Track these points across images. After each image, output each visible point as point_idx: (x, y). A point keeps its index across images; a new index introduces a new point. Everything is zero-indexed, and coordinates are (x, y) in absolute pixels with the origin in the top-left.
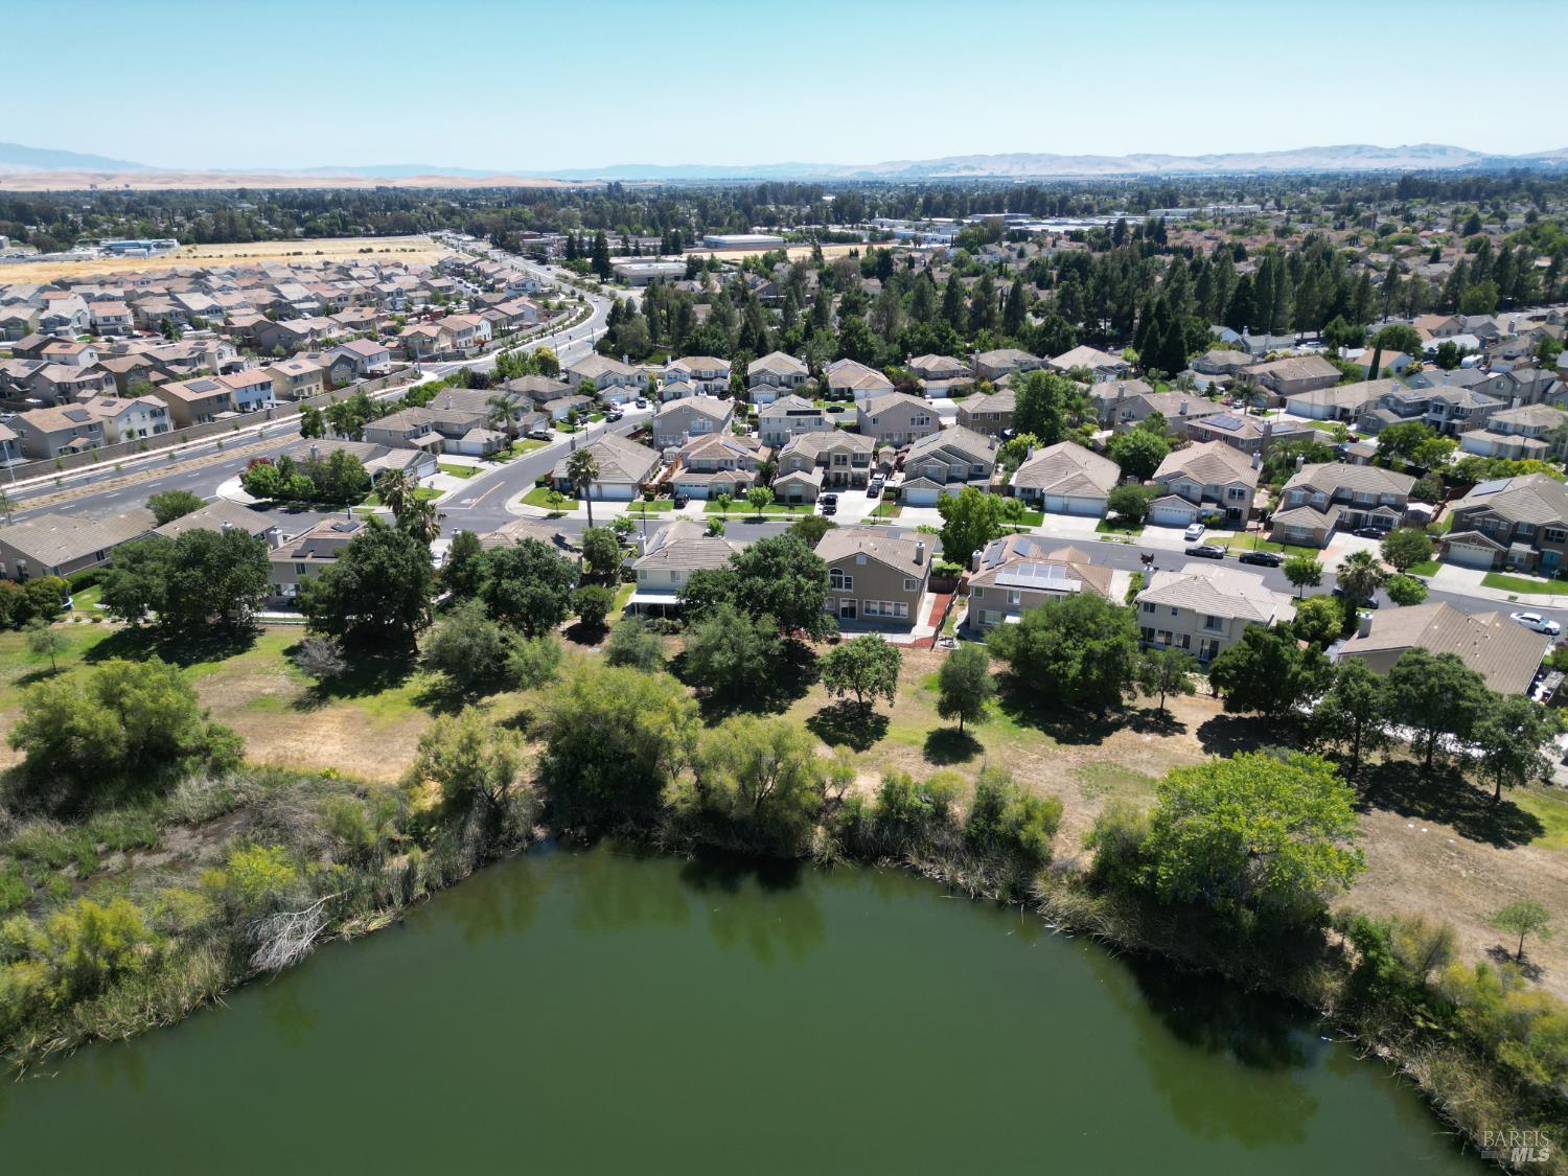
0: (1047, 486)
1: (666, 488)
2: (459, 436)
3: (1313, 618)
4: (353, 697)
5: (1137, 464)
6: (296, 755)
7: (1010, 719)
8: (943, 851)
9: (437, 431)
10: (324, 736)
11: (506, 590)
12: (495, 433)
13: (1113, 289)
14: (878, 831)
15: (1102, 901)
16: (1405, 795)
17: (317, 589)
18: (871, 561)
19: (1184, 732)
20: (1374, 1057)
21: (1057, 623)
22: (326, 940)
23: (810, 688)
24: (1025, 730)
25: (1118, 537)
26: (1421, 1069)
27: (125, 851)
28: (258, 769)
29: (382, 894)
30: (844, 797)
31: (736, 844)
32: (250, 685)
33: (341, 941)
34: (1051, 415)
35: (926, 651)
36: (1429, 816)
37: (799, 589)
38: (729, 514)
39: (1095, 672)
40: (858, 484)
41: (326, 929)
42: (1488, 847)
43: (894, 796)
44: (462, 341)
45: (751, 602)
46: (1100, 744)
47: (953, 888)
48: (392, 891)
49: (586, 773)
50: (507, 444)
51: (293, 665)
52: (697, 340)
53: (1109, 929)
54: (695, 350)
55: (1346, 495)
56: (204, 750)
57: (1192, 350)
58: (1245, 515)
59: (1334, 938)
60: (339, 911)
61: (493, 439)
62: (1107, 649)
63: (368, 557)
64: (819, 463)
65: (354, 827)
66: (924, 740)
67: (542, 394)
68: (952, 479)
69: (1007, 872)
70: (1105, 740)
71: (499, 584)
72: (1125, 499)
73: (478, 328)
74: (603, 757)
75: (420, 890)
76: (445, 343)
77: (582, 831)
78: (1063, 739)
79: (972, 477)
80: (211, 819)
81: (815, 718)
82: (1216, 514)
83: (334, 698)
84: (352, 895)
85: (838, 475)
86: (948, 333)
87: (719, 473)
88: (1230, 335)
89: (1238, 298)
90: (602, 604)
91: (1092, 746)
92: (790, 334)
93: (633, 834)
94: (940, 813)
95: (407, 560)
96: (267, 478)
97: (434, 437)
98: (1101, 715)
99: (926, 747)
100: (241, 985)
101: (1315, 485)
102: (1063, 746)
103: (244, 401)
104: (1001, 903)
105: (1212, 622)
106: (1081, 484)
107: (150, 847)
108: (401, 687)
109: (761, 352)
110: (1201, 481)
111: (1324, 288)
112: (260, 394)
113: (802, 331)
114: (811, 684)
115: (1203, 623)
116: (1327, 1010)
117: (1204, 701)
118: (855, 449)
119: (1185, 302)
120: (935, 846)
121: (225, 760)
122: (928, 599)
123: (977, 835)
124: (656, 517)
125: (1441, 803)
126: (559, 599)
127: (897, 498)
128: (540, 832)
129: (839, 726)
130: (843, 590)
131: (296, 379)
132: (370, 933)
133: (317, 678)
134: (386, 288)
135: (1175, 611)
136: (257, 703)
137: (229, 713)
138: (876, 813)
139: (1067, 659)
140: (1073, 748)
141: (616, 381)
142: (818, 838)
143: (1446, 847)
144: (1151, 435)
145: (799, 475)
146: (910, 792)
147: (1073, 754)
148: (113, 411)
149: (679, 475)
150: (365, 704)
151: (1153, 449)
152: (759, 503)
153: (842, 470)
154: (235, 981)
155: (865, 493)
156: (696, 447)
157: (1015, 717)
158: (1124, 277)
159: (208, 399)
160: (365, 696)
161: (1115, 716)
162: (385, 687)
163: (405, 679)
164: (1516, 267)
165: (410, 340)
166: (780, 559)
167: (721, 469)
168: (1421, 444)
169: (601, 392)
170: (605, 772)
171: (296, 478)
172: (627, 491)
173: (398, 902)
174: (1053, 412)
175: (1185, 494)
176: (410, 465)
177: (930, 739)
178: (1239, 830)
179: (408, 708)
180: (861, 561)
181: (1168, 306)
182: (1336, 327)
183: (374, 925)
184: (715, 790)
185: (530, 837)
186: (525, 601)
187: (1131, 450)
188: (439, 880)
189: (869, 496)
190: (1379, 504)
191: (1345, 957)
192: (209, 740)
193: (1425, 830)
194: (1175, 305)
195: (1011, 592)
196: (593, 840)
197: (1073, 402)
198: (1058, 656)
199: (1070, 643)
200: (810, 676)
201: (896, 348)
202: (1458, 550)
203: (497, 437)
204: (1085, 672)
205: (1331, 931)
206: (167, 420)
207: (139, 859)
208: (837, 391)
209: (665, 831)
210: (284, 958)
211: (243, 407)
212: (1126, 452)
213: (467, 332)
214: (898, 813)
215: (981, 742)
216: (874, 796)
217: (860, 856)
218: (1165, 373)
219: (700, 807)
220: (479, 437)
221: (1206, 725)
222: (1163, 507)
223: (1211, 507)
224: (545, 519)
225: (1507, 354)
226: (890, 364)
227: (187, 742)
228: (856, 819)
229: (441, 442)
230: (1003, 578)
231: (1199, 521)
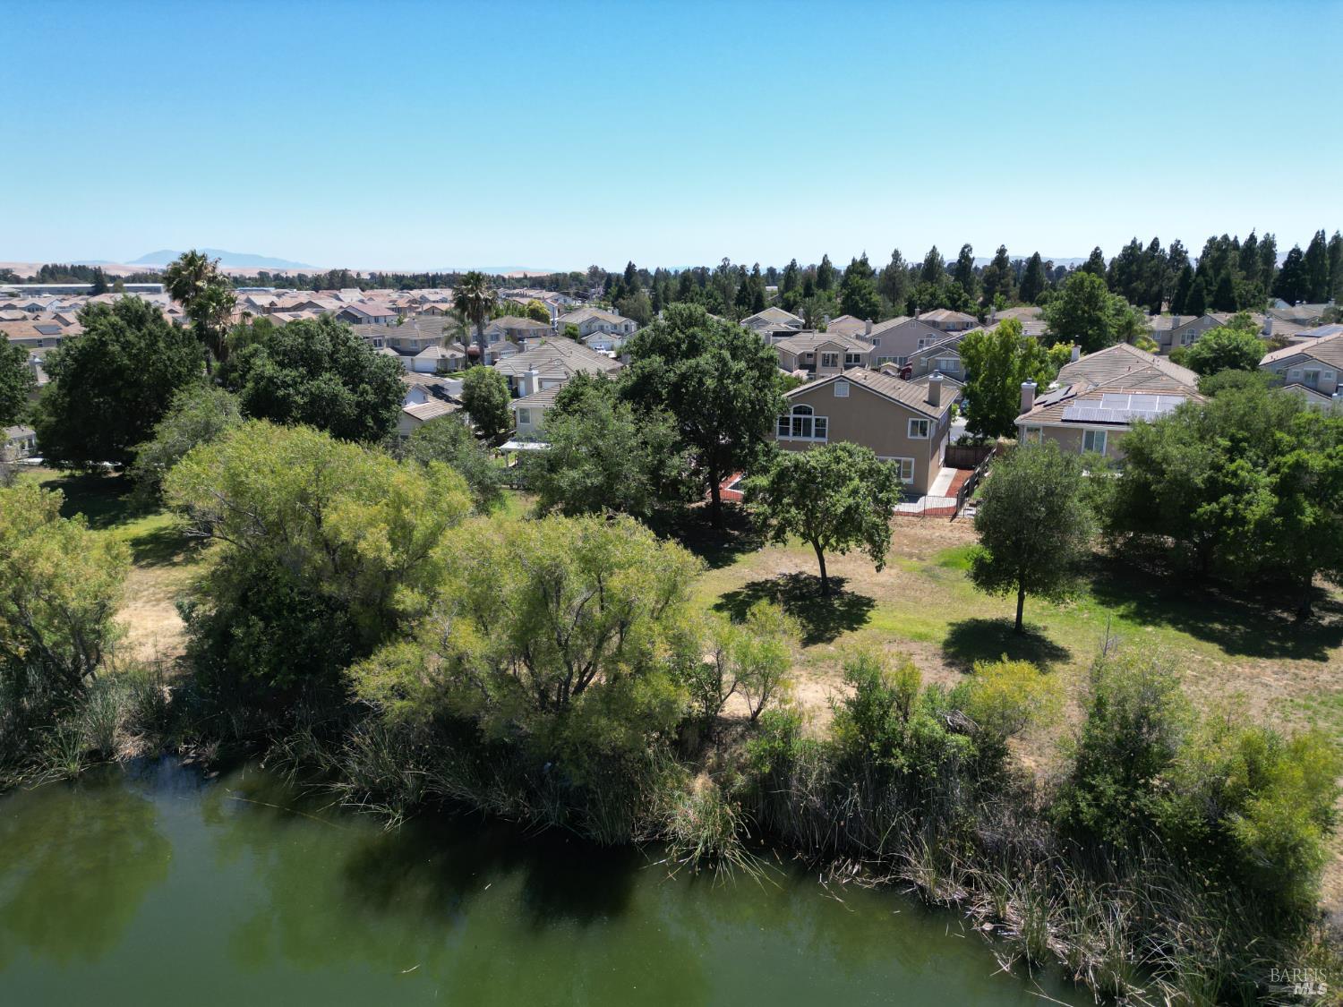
2: (413, 354)
7: (1113, 612)
12: (451, 352)
14: (834, 792)
18: (859, 389)
24: (1150, 629)
30: (764, 715)
34: (1097, 323)
35: (946, 521)
43: (876, 711)
46: (1324, 659)
47: (1035, 963)
66: (943, 634)
67: (520, 331)
77: (213, 750)
78: (1231, 648)
88: (1282, 306)
89: (1287, 272)
91: (1307, 662)
98: (1301, 615)
99: (947, 644)
109: (758, 308)
110: (1334, 365)
113: (802, 291)
118: (848, 347)
122: (944, 474)
128: (130, 747)
130: (813, 439)
138: (831, 749)
140: (1267, 663)
141: (601, 329)
142: (692, 802)
144: (1240, 333)
146: (917, 704)
147: (1271, 671)
151: (1245, 348)
157: (1122, 609)
174: (1099, 319)
177: (953, 633)
180: (842, 392)
181: (1211, 272)
185: (103, 755)
187: (1213, 350)
195: (1090, 434)
199: (1242, 464)
200: (743, 544)
203: (452, 355)
209: (360, 758)
214: (886, 751)
215: (1060, 644)
216: (827, 717)
220: (433, 355)
228: (783, 762)
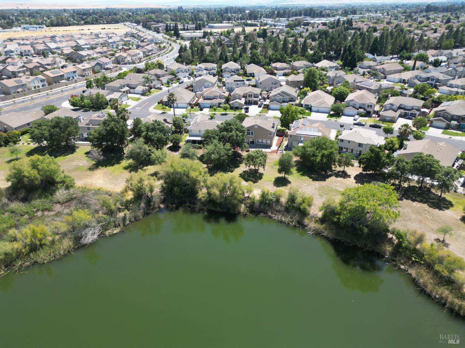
0: (313, 104)
1: (197, 104)
2: (134, 88)
3: (390, 144)
4: (106, 167)
5: (340, 97)
6: (90, 183)
7: (299, 174)
8: (278, 211)
9: (128, 86)
10: (98, 178)
11: (150, 135)
12: (145, 87)
13: (335, 41)
14: (260, 206)
15: (324, 225)
16: (414, 195)
17: (94, 135)
18: (259, 127)
19: (350, 177)
20: (400, 268)
21: (314, 145)
22: (102, 235)
23: (240, 165)
24: (303, 177)
25: (333, 119)
26: (413, 272)
27: (42, 211)
28: (79, 188)
29: (117, 223)
30: (250, 196)
31: (219, 209)
32: (76, 163)
33: (106, 236)
34: (314, 82)
35: (275, 154)
36: (421, 201)
37: (237, 136)
38: (216, 113)
39: (325, 160)
40: (255, 103)
41: (101, 233)
42: (437, 210)
43: (264, 196)
44: (134, 58)
45: (223, 139)
46: (325, 181)
47: (281, 222)
48: (120, 222)
49: (175, 189)
50: (149, 91)
51: (88, 157)
52: (206, 58)
53: (326, 233)
54: (206, 61)
55: (403, 106)
56: (63, 182)
57: (358, 61)
58: (372, 113)
59: (390, 236)
60: (105, 228)
61: (144, 89)
62: (328, 153)
63: (108, 125)
64: (244, 97)
65: (108, 204)
67: (159, 75)
68: (284, 102)
69: (297, 217)
70: (327, 180)
71: (148, 133)
72: (336, 108)
73: (139, 54)
74: (180, 185)
75: (128, 222)
76: (129, 59)
77: (174, 206)
78: (314, 179)
79: (290, 101)
80: (66, 202)
81: (242, 174)
82: (363, 112)
83: (100, 167)
84: (109, 223)
85: (249, 100)
86: (284, 55)
87: (213, 100)
88: (370, 56)
89: (374, 44)
90: (178, 140)
91: (323, 181)
92: (235, 56)
93: (189, 207)
94: (278, 201)
95: (120, 126)
96: (76, 101)
97: (126, 88)
98: (326, 172)
99: (274, 182)
100: (78, 248)
101: (393, 103)
102: (314, 181)
103: (68, 77)
104: (295, 226)
105: (360, 145)
106: (323, 103)
107: (49, 210)
108: (120, 164)
109: (226, 61)
110: (359, 102)
111: (400, 41)
112: (74, 75)
113: (239, 55)
114: (241, 164)
115: (357, 145)
116: (387, 256)
117: (356, 168)
118: (255, 92)
119: (357, 45)
120: (276, 210)
121: (69, 185)
122: (276, 138)
123: (288, 207)
124: (194, 113)
125: (424, 198)
126: (166, 138)
127: (267, 107)
128: (162, 206)
129: (249, 176)
130: (251, 136)
131: (84, 70)
132: (114, 234)
133: (95, 161)
134: (110, 41)
135: (349, 142)
136: (78, 168)
137: (70, 171)
138: (259, 201)
139: (316, 156)
140: (317, 182)
141: (181, 71)
142: (243, 208)
143: (425, 210)
144: (345, 88)
145: (238, 100)
146: (269, 195)
147: (317, 184)
148: (29, 80)
149: (201, 101)
150: (109, 169)
151: (345, 92)
152: (225, 109)
153: (251, 99)
154: (76, 247)
155: (257, 106)
156: (206, 92)
157: (301, 173)
158: (339, 37)
159: (58, 76)
160: (109, 166)
161: (330, 173)
162: (115, 164)
163: (121, 161)
164: (461, 34)
165: (118, 57)
166: (232, 126)
167: (214, 99)
168: (426, 91)
169: (177, 74)
170: (181, 189)
171: (85, 101)
172: (185, 105)
173: (122, 225)
174: (315, 80)
175: (354, 106)
176: (120, 97)
177: (275, 180)
178: (364, 206)
179: (122, 170)
180: (256, 127)
181: (352, 47)
182: (403, 54)
183: (115, 232)
184: (212, 194)
185: (159, 207)
186: (156, 139)
187: (338, 93)
188: (133, 219)
189: (259, 107)
190: (413, 109)
191: (393, 241)
192: (64, 179)
193: (419, 205)
194: (354, 46)
195: (301, 136)
196: (177, 208)
197: (321, 78)
198: (314, 155)
199: (317, 151)
200: (240, 162)
201: (268, 60)
202: (435, 123)
203: (146, 88)
204: (322, 160)
205: (389, 234)
206: (46, 83)
207: (46, 213)
208: (249, 74)
209: (198, 206)
210: (90, 241)
211: (68, 79)
212: (337, 93)
213: (136, 55)
214: (266, 201)
215: (290, 181)
216: (259, 196)
217: (254, 213)
218: (350, 68)
219: (208, 199)
220: (140, 89)
221: (357, 175)
222: (347, 111)
223: (362, 110)
224: (161, 114)
225: (455, 62)
226: (266, 65)
227: (58, 180)
228: (253, 203)
229: (129, 90)
230: (298, 132)
231: (358, 115)
